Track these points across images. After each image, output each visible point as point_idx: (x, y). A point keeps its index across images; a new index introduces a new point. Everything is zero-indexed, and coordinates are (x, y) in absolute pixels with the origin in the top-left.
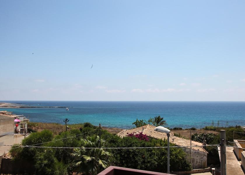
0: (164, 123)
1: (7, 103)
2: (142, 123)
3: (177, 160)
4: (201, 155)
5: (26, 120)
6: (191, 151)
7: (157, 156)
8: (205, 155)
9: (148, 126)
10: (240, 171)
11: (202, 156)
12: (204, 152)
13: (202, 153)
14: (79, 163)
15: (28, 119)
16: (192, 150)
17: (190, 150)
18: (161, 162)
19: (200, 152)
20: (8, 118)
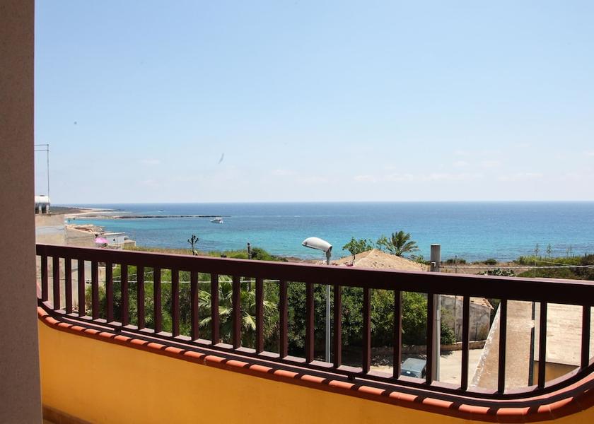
0: (412, 246)
1: (96, 209)
2: (365, 246)
3: (421, 322)
4: (478, 313)
5: (130, 243)
6: (455, 304)
7: (376, 312)
8: (486, 313)
9: (372, 253)
10: (525, 337)
11: (480, 315)
12: (484, 307)
13: (480, 308)
14: (207, 320)
15: (133, 240)
16: (457, 303)
17: (454, 301)
18: (386, 324)
19: (475, 307)
20: (84, 235)
